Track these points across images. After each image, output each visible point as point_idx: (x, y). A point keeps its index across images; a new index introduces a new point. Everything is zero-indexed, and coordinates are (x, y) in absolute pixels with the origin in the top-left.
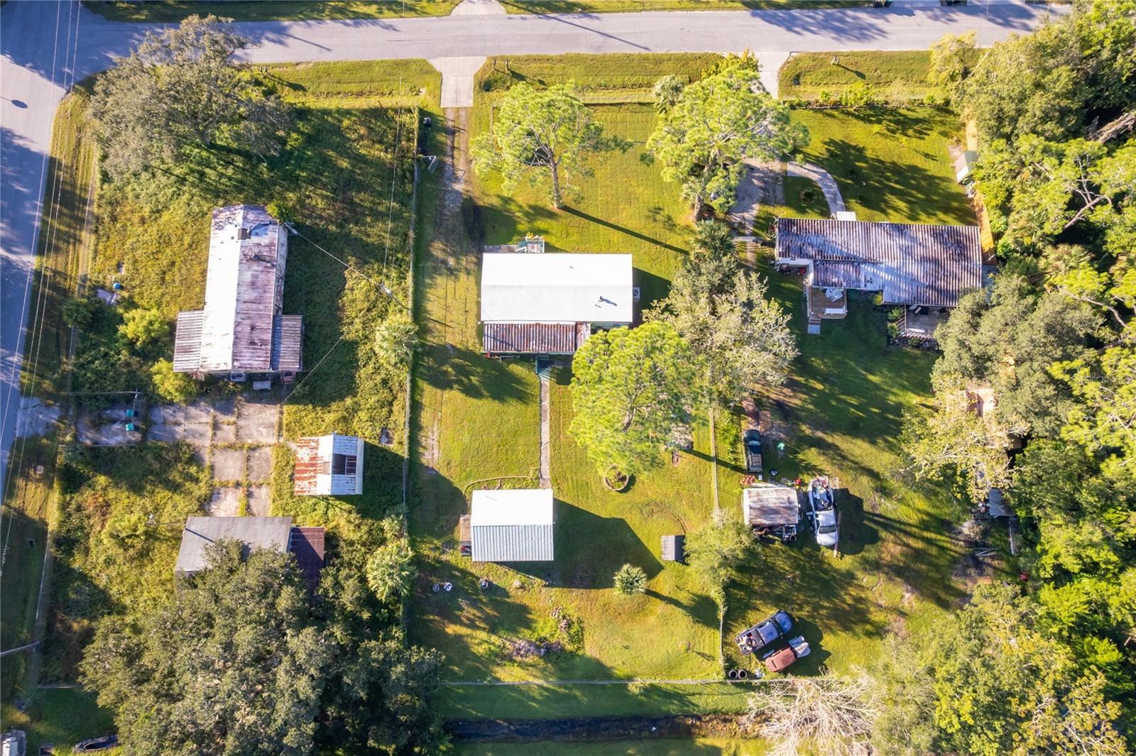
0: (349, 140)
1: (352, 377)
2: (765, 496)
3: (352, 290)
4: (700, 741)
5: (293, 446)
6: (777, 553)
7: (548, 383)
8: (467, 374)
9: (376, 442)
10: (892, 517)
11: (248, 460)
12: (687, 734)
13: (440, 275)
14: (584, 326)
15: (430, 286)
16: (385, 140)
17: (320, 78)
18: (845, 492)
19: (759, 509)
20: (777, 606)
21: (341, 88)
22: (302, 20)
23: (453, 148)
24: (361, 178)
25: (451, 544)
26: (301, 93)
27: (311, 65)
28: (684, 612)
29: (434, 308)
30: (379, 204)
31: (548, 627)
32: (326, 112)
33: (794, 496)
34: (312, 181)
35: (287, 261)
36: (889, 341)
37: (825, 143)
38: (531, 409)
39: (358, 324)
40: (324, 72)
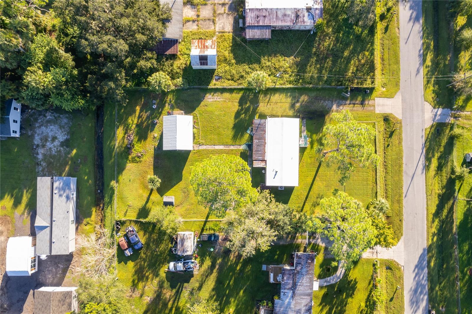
0: (358, 55)
1: (244, 62)
2: (189, 241)
3: (284, 60)
4: (94, 209)
5: (215, 38)
6: (167, 245)
7: (241, 148)
8: (245, 113)
9: (216, 74)
10: (181, 295)
11: (209, 20)
12: (97, 205)
13: (292, 100)
14: (265, 164)
15: (286, 95)
16: (358, 72)
17: (391, 40)
18: (192, 276)
19: (184, 238)
20: (145, 244)
21: (386, 50)
22: (423, 29)
23: (354, 104)
24: (339, 61)
25: (172, 108)
26: (383, 31)
27: (398, 35)
28: (143, 205)
29: (276, 97)
30: (326, 71)
31: (138, 148)
32: (372, 43)
33: (189, 253)
34: (337, 40)
35: (298, 30)
36: (259, 301)
37: (355, 279)
38: (230, 141)
39: (268, 64)
40: (394, 42)
